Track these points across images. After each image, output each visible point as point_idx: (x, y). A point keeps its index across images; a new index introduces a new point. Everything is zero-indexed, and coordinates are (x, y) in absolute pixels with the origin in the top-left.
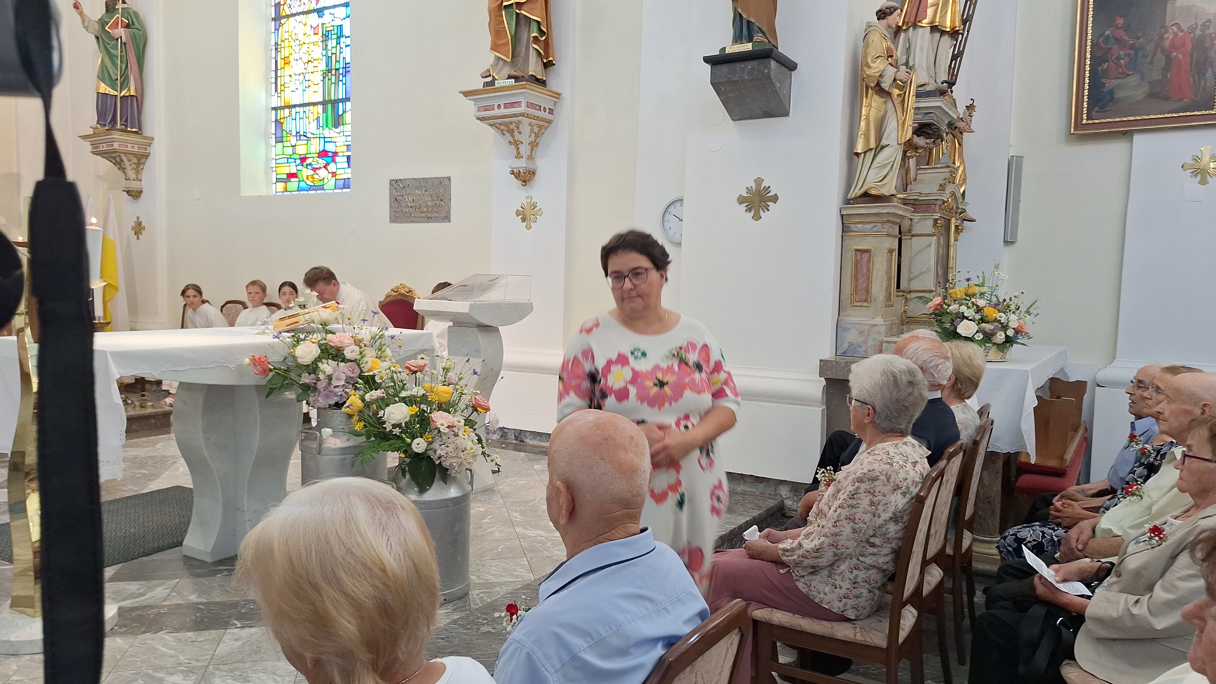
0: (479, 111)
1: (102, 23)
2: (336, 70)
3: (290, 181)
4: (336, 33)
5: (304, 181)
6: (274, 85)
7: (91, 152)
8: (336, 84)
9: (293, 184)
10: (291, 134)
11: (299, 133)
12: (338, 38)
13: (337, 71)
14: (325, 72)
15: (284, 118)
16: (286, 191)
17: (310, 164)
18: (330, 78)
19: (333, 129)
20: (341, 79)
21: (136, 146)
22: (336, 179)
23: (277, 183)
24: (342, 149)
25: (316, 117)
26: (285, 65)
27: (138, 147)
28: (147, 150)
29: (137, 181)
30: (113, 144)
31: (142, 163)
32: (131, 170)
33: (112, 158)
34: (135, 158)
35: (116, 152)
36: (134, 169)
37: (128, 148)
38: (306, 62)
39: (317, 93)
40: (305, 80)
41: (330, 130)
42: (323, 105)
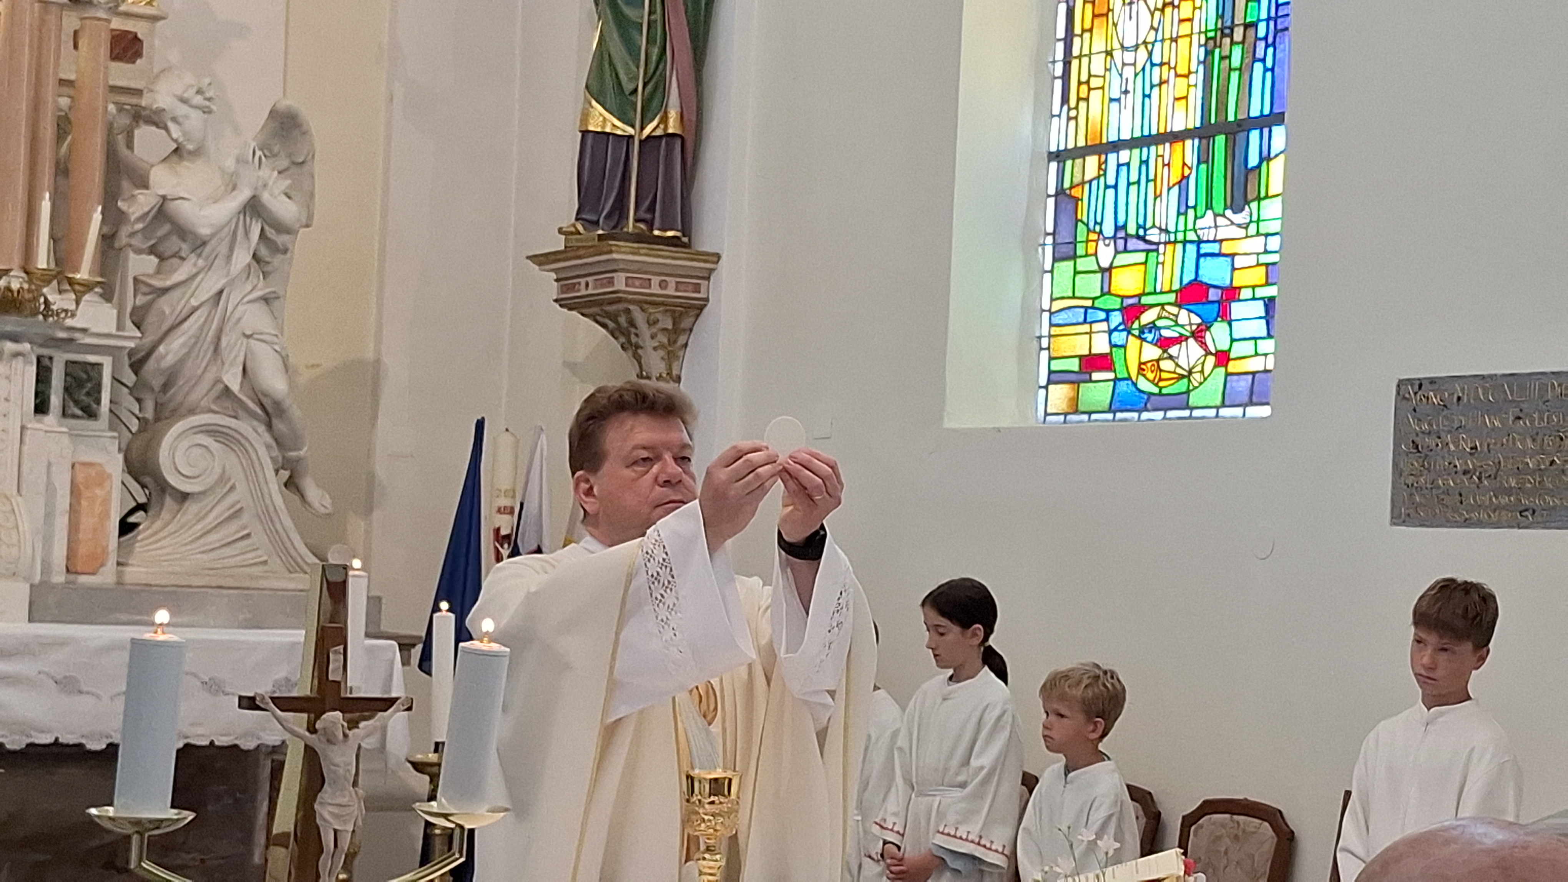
2: (1247, 26)
3: (1090, 381)
5: (1129, 379)
6: (1058, 86)
7: (557, 302)
8: (1245, 71)
9: (1097, 392)
10: (1100, 233)
11: (1125, 227)
13: (1251, 32)
14: (1211, 35)
15: (1082, 183)
16: (1076, 412)
17: (1153, 327)
18: (1226, 52)
19: (1230, 213)
20: (1260, 54)
21: (672, 281)
22: (1228, 374)
23: (1051, 387)
24: (1251, 277)
25: (1175, 177)
26: (1096, 21)
27: (677, 283)
28: (699, 292)
29: (668, 382)
30: (613, 278)
31: (684, 330)
32: (655, 349)
33: (608, 315)
34: (668, 314)
35: (620, 300)
36: (663, 347)
37: (650, 288)
38: (1156, 9)
39: (1184, 101)
40: (1152, 65)
41: (1219, 219)
42: (1200, 139)
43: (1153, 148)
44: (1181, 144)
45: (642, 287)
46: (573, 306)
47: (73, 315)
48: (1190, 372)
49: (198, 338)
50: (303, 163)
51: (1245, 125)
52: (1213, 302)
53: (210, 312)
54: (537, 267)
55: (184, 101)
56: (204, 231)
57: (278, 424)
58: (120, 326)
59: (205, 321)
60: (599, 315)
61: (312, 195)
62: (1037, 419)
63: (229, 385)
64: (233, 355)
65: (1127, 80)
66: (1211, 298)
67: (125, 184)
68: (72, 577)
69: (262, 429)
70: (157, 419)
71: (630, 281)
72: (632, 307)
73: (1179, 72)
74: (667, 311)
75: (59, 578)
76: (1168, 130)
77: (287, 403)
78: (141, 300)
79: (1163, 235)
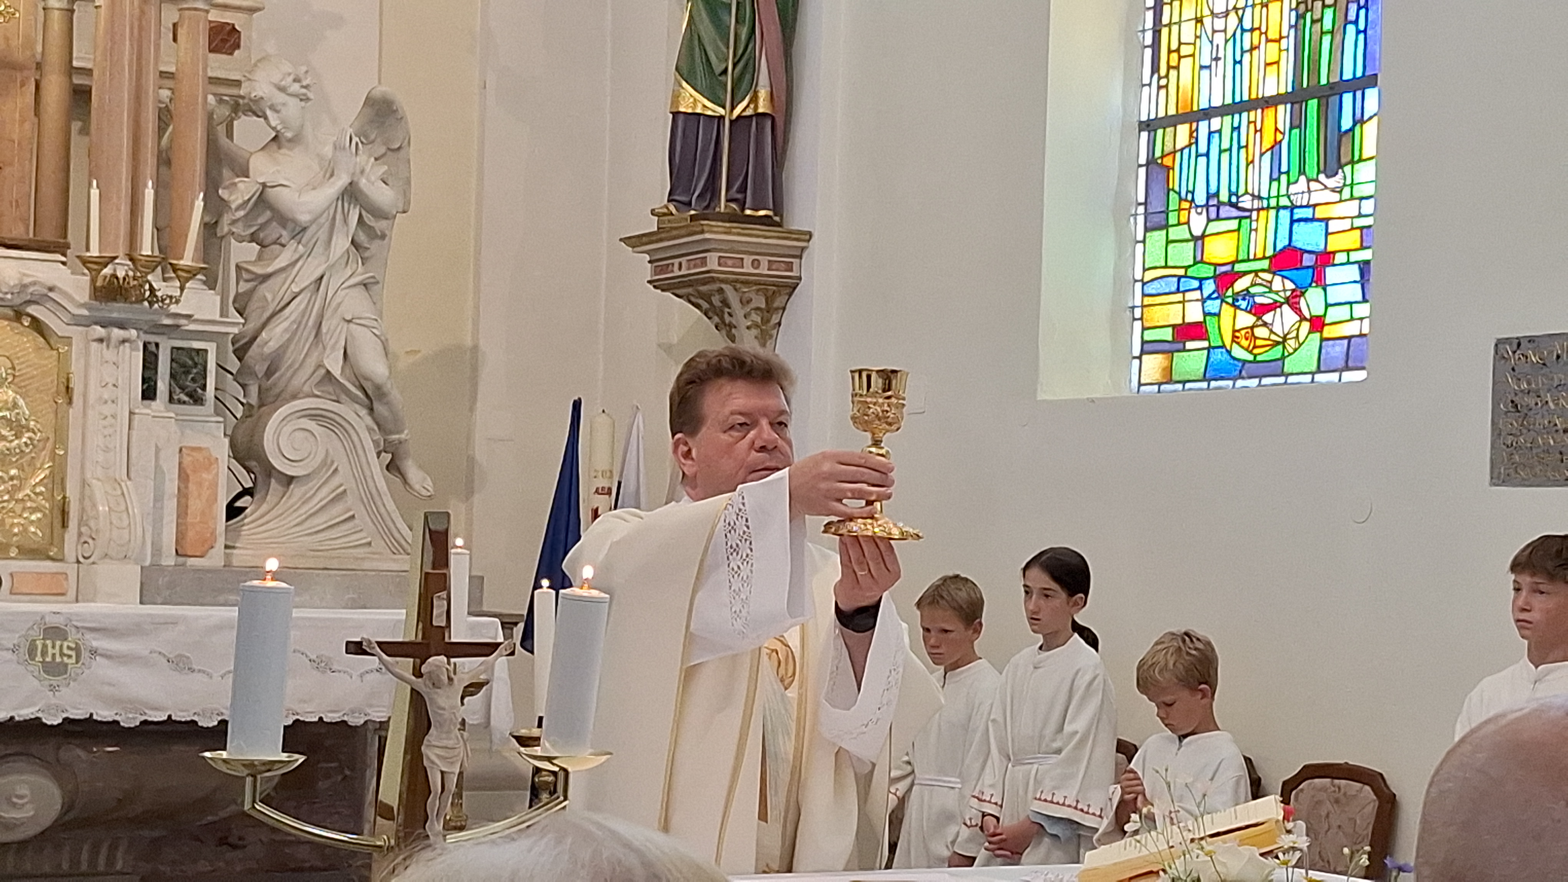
3: (1184, 350)
5: (1223, 347)
6: (1148, 53)
7: (650, 281)
8: (1337, 33)
9: (1191, 361)
10: (1192, 202)
11: (1217, 195)
15: (1174, 152)
16: (1170, 381)
17: (1246, 294)
18: (1318, 15)
19: (1324, 177)
21: (765, 260)
22: (1323, 340)
23: (1144, 357)
24: (1345, 241)
25: (1268, 143)
27: (769, 261)
28: (791, 270)
30: (706, 257)
31: (777, 309)
32: (748, 328)
33: (702, 295)
34: (760, 293)
35: (713, 280)
36: (757, 326)
37: (742, 267)
39: (1275, 66)
40: (1243, 30)
41: (1312, 184)
42: (1292, 104)
43: (1245, 115)
44: (1273, 109)
45: (734, 266)
46: (665, 287)
47: (177, 302)
49: (300, 323)
50: (399, 148)
51: (1338, 88)
52: (1308, 267)
53: (311, 297)
54: (630, 249)
55: (282, 89)
56: (304, 218)
57: (378, 406)
58: (224, 313)
59: (306, 307)
60: (693, 295)
61: (408, 182)
62: (1131, 391)
63: (330, 369)
64: (333, 341)
65: (1218, 46)
67: (226, 173)
68: (181, 560)
69: (363, 412)
70: (261, 405)
71: (722, 260)
72: (723, 286)
73: (1270, 37)
74: (758, 290)
75: (169, 560)
76: (1260, 96)
77: (388, 387)
78: (244, 287)
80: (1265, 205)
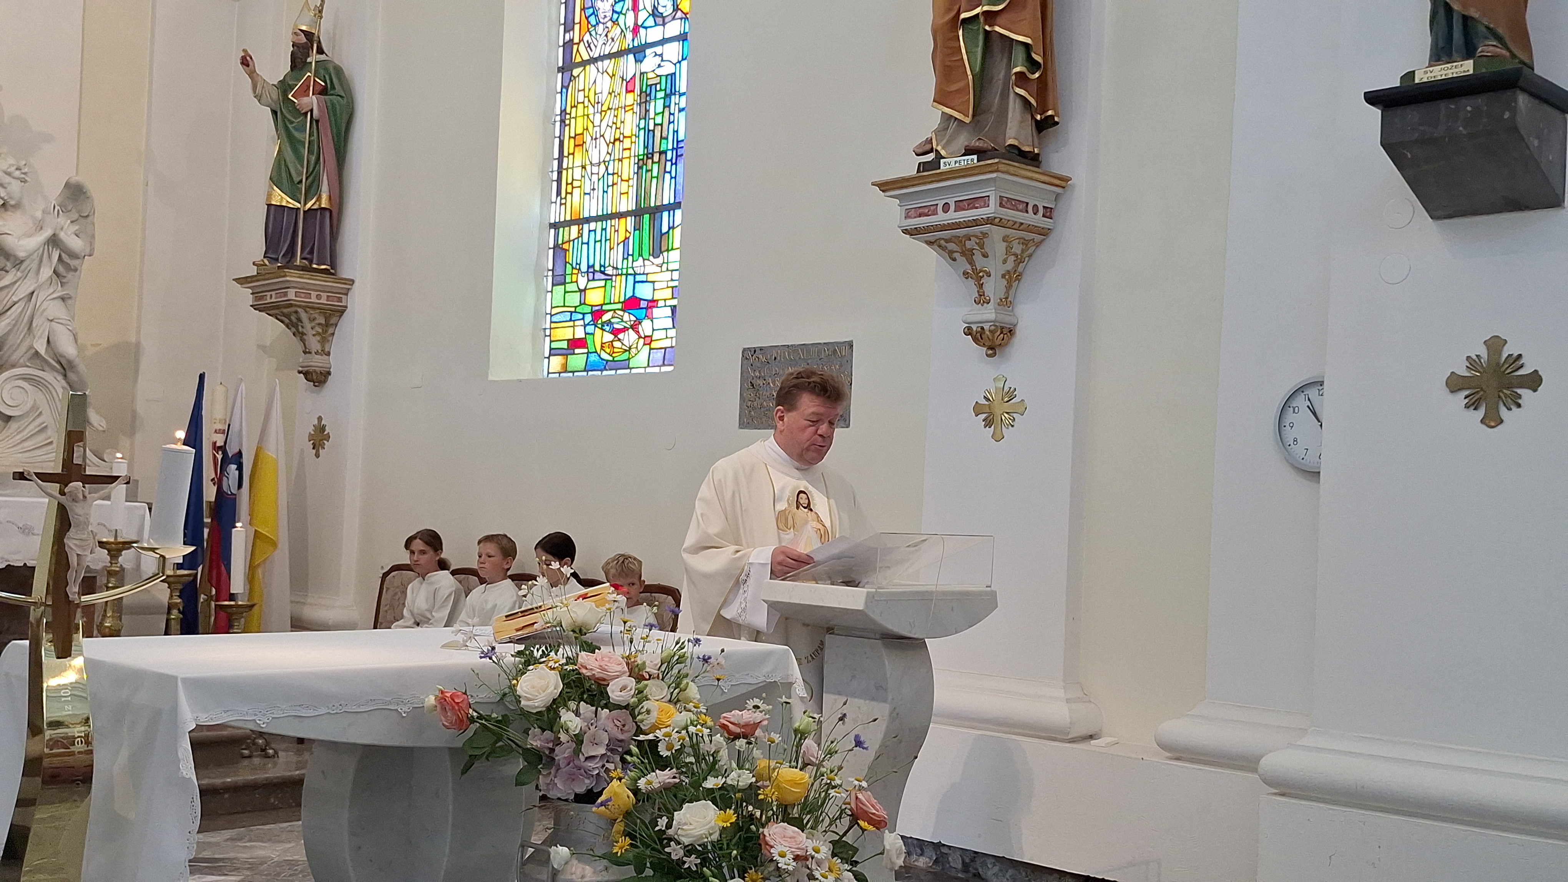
0: (907, 217)
1: (284, 87)
2: (661, 153)
3: (574, 354)
4: (663, 88)
5: (596, 352)
6: (555, 184)
7: (251, 306)
8: (660, 178)
9: (578, 360)
10: (580, 269)
11: (593, 266)
12: (667, 96)
13: (663, 156)
14: (641, 157)
15: (569, 241)
16: (566, 371)
17: (609, 323)
18: (649, 168)
19: (651, 258)
20: (668, 169)
21: (324, 295)
22: (651, 349)
23: (551, 358)
24: (664, 294)
25: (622, 238)
26: (576, 148)
27: (327, 296)
28: (341, 302)
29: (322, 355)
30: (286, 292)
31: (332, 324)
32: (314, 335)
33: (284, 315)
34: (322, 314)
35: (291, 305)
36: (318, 334)
37: (310, 298)
38: (610, 142)
39: (626, 195)
40: (608, 174)
41: (646, 261)
42: (635, 217)
43: (609, 221)
45: (305, 297)
46: (261, 309)
48: (630, 348)
49: (19, 319)
50: (88, 216)
52: (643, 308)
53: (26, 304)
54: (239, 285)
55: (9, 174)
56: (22, 255)
57: (70, 374)
59: (23, 309)
60: (278, 314)
61: (93, 236)
62: (543, 376)
63: (38, 349)
64: (41, 332)
66: (642, 306)
69: (60, 377)
71: (297, 294)
72: (299, 310)
77: (77, 362)
79: (615, 271)
80: (620, 273)
